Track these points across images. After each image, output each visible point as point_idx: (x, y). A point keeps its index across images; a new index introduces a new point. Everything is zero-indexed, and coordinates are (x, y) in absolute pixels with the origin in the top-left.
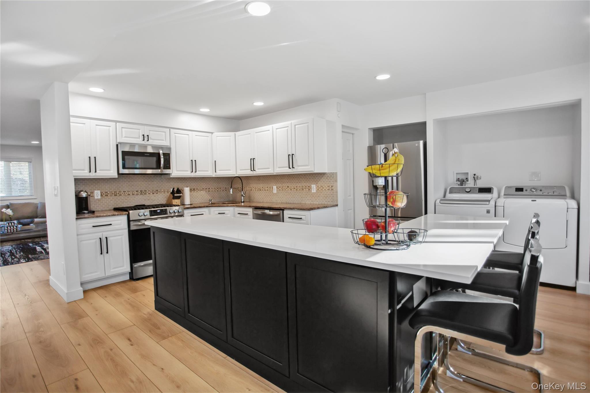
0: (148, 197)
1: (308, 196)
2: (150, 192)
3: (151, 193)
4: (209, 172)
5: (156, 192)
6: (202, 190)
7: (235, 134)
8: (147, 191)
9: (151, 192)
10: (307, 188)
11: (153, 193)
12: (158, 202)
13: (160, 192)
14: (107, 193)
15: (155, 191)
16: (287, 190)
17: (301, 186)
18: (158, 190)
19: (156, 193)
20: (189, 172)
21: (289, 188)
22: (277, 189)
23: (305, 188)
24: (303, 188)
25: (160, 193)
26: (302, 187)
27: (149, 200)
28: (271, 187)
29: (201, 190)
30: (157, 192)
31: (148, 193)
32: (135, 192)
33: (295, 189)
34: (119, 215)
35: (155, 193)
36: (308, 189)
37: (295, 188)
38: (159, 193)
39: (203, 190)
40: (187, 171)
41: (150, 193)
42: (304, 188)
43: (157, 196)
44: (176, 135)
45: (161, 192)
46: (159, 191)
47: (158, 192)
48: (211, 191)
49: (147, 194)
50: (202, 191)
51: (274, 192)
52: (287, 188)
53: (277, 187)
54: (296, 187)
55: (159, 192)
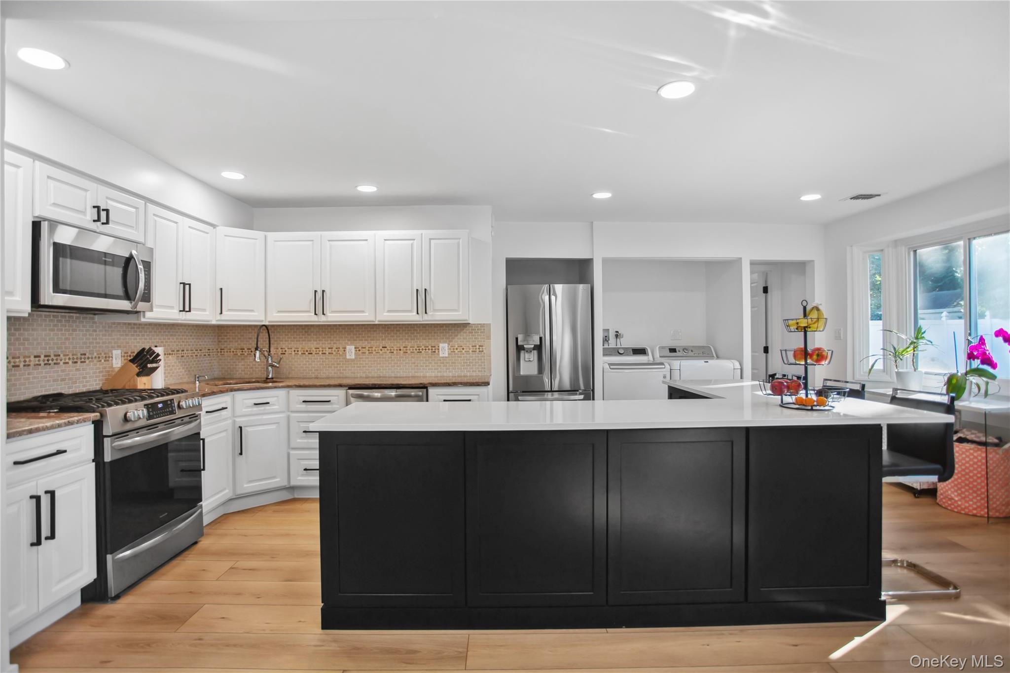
0: (63, 371)
1: (430, 363)
2: (68, 357)
3: (70, 362)
4: (207, 313)
5: (81, 359)
8: (62, 356)
9: (69, 359)
10: (429, 349)
11: (75, 360)
12: (84, 386)
13: (90, 359)
15: (79, 356)
16: (381, 352)
17: (416, 346)
18: (85, 354)
19: (81, 362)
20: (176, 311)
21: (386, 349)
22: (356, 351)
23: (424, 348)
24: (419, 350)
25: (90, 362)
26: (418, 347)
27: (63, 380)
28: (341, 348)
30: (83, 360)
31: (63, 361)
33: (402, 352)
34: (81, 422)
35: (79, 362)
36: (430, 351)
37: (402, 348)
38: (87, 361)
40: (172, 308)
41: (67, 361)
42: (422, 349)
43: (84, 370)
44: (156, 218)
45: (92, 358)
46: (87, 355)
47: (85, 359)
49: (61, 363)
51: (348, 357)
52: (381, 350)
53: (355, 348)
54: (405, 347)
55: (88, 358)
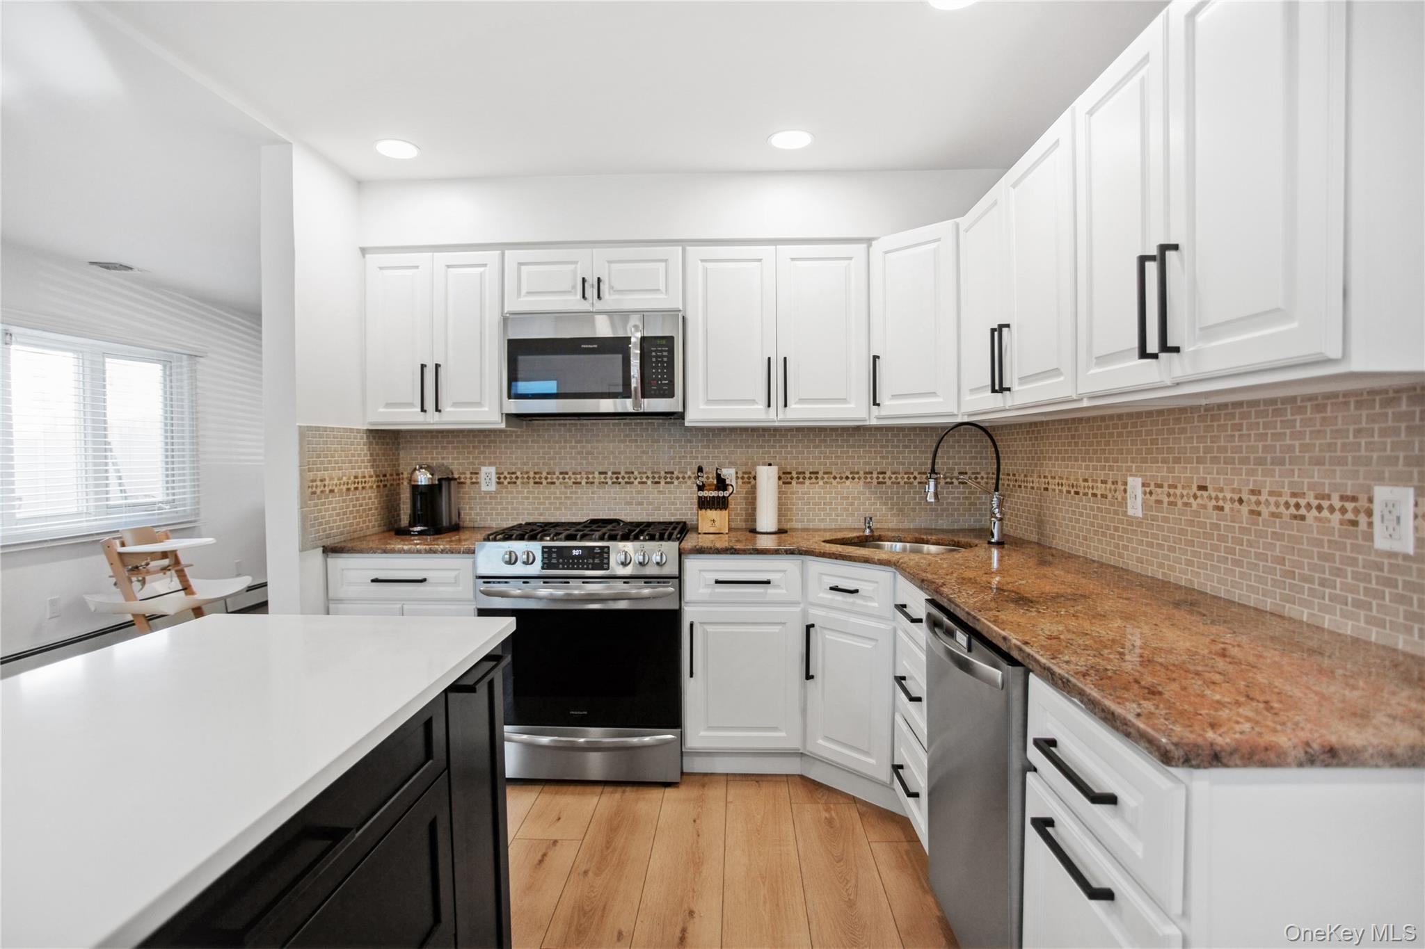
0: (639, 492)
1: (1339, 572)
2: (644, 476)
3: (649, 482)
4: (852, 406)
5: (666, 478)
6: (850, 476)
7: (957, 226)
8: (636, 473)
9: (647, 478)
10: (1332, 509)
11: (657, 480)
12: (672, 515)
13: (681, 480)
14: (514, 476)
15: (663, 474)
16: (1194, 504)
17: (1286, 490)
18: (673, 473)
19: (666, 483)
20: (762, 405)
21: (1205, 494)
22: (1145, 493)
23: (1315, 503)
24: (1297, 506)
25: (680, 483)
26: (1294, 495)
27: (641, 504)
28: (1120, 483)
29: (847, 478)
30: (669, 480)
31: (639, 480)
32: (597, 475)
33: (1245, 509)
34: (447, 553)
35: (663, 481)
36: (1337, 516)
37: (1245, 497)
38: (676, 482)
39: (853, 478)
40: (753, 402)
41: (644, 480)
42: (1309, 506)
43: (670, 492)
44: (706, 266)
45: (684, 478)
46: (676, 473)
47: (672, 478)
48: (889, 482)
49: (636, 482)
50: (848, 482)
51: (1130, 512)
52: (1195, 497)
53: (1144, 485)
54: (1253, 492)
55: (678, 478)
